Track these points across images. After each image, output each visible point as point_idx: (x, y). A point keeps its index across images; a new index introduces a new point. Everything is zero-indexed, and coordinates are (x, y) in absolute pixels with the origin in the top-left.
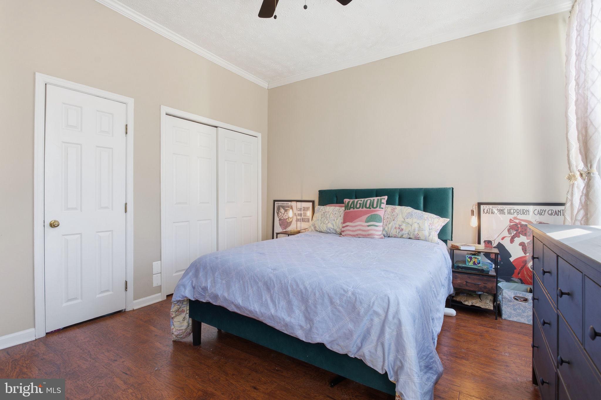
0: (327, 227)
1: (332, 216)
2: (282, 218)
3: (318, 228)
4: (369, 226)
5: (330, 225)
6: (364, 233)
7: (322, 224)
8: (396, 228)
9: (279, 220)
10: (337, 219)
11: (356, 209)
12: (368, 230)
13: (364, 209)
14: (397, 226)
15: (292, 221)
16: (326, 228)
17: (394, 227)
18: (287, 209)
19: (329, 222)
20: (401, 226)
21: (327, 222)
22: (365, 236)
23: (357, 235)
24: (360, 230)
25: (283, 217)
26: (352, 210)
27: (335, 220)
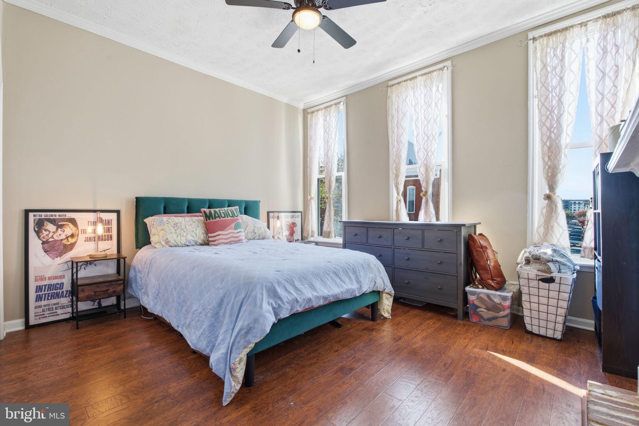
0: (186, 239)
1: (190, 227)
2: (51, 240)
3: (172, 242)
4: (238, 233)
5: (190, 237)
6: (235, 239)
7: (179, 237)
8: (251, 232)
9: (42, 244)
10: (196, 230)
11: (222, 219)
12: (239, 236)
13: (229, 218)
14: (252, 231)
15: (75, 243)
16: (185, 241)
17: (250, 232)
18: (64, 225)
19: (187, 234)
20: (254, 230)
21: (185, 234)
22: (236, 242)
23: (230, 242)
24: (232, 237)
25: (52, 237)
26: (218, 219)
27: (195, 231)
